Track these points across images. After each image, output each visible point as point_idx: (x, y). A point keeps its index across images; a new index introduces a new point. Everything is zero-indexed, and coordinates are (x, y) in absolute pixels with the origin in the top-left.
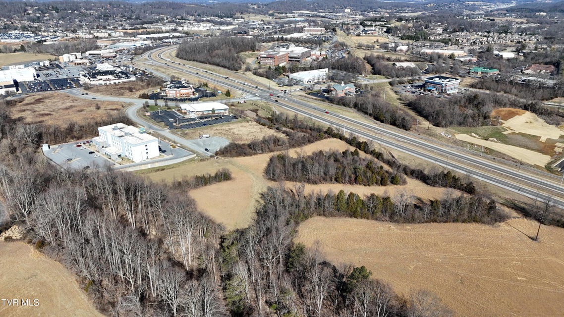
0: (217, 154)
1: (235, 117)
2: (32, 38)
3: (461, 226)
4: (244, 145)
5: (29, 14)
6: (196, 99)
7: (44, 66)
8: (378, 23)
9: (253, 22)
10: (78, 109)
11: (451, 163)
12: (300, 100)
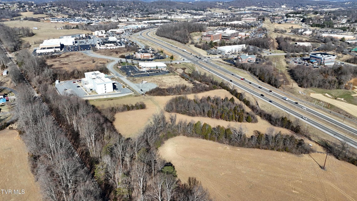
0: (147, 93)
1: (168, 72)
2: (85, 22)
3: (274, 153)
4: (164, 89)
5: (88, 8)
6: (152, 60)
7: (82, 37)
8: (298, 15)
9: (217, 14)
10: (83, 62)
11: (295, 112)
12: (216, 64)
